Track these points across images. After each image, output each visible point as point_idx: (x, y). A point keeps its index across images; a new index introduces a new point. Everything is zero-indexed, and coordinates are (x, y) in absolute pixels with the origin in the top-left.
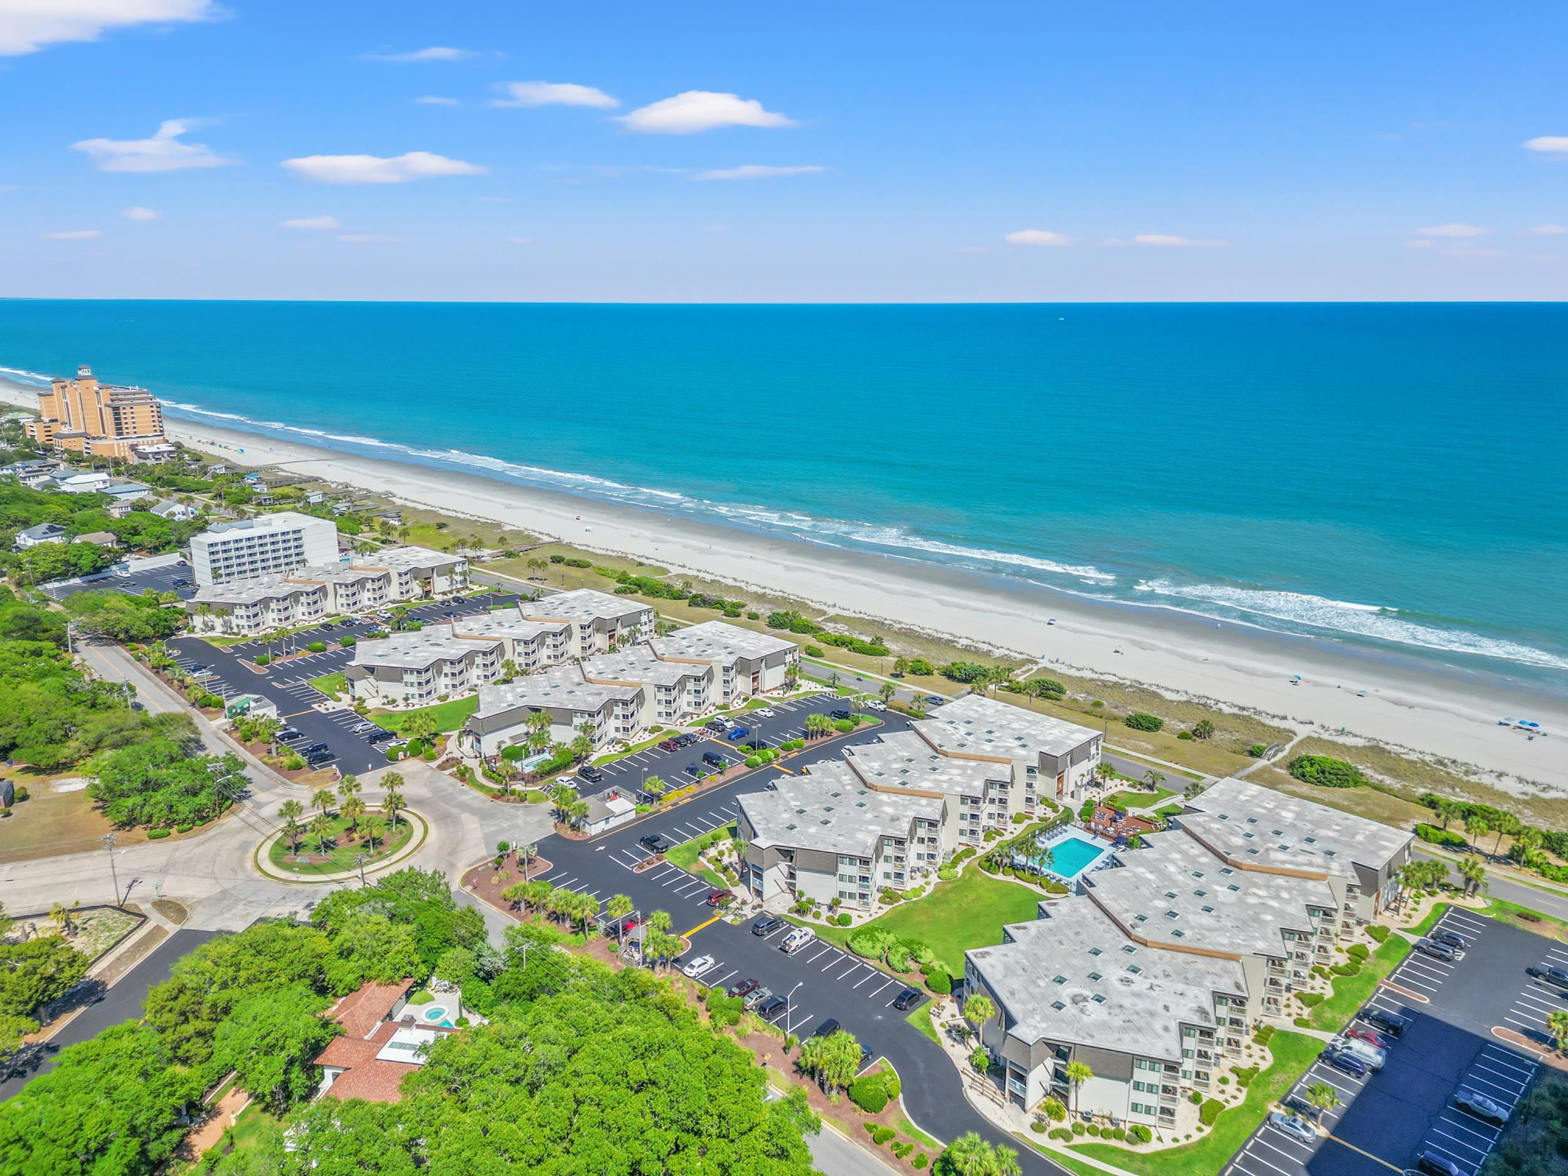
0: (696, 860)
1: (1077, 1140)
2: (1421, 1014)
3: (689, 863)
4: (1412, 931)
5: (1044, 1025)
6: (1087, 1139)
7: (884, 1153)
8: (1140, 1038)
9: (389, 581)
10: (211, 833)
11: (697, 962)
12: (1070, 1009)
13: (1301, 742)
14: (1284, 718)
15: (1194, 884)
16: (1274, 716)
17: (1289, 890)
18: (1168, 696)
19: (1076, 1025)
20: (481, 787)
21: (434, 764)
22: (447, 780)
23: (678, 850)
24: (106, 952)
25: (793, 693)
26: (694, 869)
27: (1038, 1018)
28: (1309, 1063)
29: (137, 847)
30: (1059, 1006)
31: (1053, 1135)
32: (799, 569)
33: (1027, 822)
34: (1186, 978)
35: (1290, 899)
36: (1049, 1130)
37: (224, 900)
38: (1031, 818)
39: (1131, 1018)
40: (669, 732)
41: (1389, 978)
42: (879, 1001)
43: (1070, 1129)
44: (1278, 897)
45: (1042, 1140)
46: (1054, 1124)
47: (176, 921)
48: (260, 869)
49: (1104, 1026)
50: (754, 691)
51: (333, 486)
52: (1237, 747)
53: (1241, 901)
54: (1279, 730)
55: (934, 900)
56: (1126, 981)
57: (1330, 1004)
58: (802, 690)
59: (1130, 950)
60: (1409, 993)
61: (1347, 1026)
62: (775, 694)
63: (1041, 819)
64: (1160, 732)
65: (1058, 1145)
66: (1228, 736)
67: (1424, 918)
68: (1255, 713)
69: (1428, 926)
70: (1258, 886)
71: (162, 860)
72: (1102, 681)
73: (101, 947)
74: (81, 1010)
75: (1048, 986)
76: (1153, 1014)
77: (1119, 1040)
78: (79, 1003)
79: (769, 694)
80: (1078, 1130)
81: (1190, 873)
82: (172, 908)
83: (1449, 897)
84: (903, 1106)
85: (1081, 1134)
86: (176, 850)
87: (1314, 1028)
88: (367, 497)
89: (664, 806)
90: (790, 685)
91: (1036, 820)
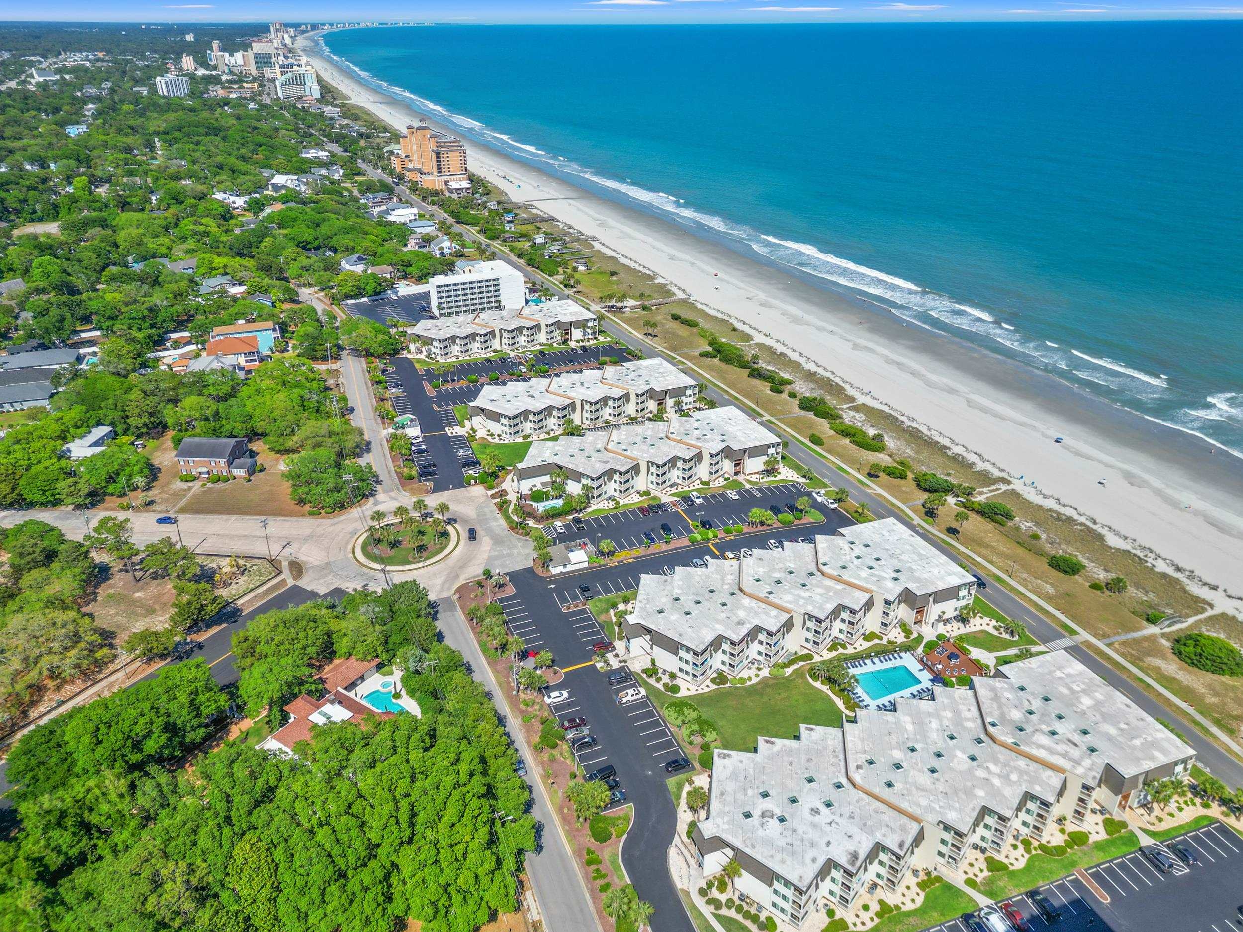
0: (607, 611)
1: (724, 911)
2: (1092, 910)
3: (600, 613)
4: (1152, 834)
5: (726, 826)
6: (732, 913)
7: (587, 873)
8: (789, 860)
9: (540, 329)
10: (342, 518)
11: (556, 694)
12: (755, 820)
13: (1210, 618)
14: (1215, 588)
15: (941, 744)
16: (1205, 584)
17: (1021, 773)
18: (1113, 541)
19: (750, 834)
20: (507, 518)
21: (490, 492)
22: (492, 506)
23: (600, 601)
24: (252, 590)
25: (771, 478)
26: (602, 618)
27: (726, 819)
28: (948, 918)
29: (301, 519)
30: (748, 815)
31: (709, 902)
32: (866, 349)
33: (876, 641)
34: (865, 824)
35: (1015, 783)
36: (709, 896)
37: (326, 568)
38: (881, 639)
39: (795, 842)
40: (655, 498)
41: (1086, 870)
42: (658, 760)
43: (724, 901)
44: (1006, 778)
45: (699, 902)
46: (715, 893)
47: (295, 578)
48: (353, 552)
49: (768, 842)
50: (736, 473)
51: (561, 226)
52: (1138, 608)
53: (970, 771)
54: (1197, 600)
55: (754, 691)
56: (815, 811)
57: (1012, 874)
58: (779, 477)
59: (839, 786)
60: (1096, 889)
61: (1010, 899)
62: (754, 478)
63: (889, 642)
64: (1077, 577)
65: (707, 911)
66: (1140, 595)
67: (1176, 824)
68: (1188, 577)
69: (1174, 833)
70: (996, 761)
71: (308, 531)
72: (1058, 514)
73: (251, 586)
74: (224, 625)
75: (753, 797)
76: (813, 844)
77: (772, 857)
78: (226, 621)
79: (749, 477)
80: (730, 903)
81: (946, 733)
82: (297, 568)
83: (1223, 813)
84: (621, 844)
85: (729, 908)
86: (318, 526)
87: (979, 891)
88: (578, 240)
89: (611, 562)
90: (771, 471)
91: (884, 642)
